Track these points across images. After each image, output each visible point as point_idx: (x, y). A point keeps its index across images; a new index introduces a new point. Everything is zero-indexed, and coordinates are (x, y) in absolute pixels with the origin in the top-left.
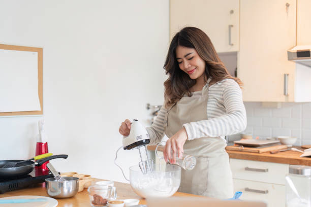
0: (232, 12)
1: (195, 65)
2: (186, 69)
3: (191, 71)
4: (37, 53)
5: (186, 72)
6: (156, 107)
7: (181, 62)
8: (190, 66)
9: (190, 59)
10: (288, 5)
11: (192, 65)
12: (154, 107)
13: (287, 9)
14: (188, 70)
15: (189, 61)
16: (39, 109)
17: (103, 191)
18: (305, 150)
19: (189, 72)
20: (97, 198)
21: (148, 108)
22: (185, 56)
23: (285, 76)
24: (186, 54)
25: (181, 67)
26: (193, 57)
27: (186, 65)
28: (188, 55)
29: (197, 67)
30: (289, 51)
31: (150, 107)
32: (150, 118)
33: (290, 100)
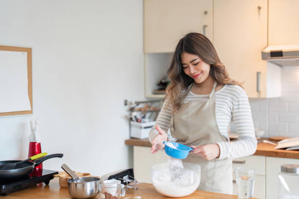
0: (206, 13)
1: (201, 70)
2: (191, 74)
3: (197, 76)
4: (26, 53)
5: (191, 76)
6: (134, 103)
7: (186, 67)
8: (196, 71)
9: (195, 65)
10: (259, 8)
11: (197, 70)
12: (131, 103)
13: (259, 12)
14: (194, 75)
15: (195, 66)
16: (29, 109)
17: (112, 189)
18: (279, 143)
19: (194, 76)
20: (107, 195)
21: (126, 104)
22: (191, 62)
23: (258, 74)
24: (192, 60)
25: (187, 72)
26: (198, 63)
27: (192, 70)
28: (194, 61)
29: (202, 72)
30: (263, 51)
31: (128, 103)
32: (128, 114)
33: (262, 96)
